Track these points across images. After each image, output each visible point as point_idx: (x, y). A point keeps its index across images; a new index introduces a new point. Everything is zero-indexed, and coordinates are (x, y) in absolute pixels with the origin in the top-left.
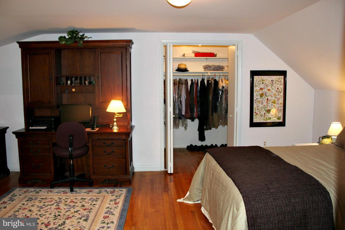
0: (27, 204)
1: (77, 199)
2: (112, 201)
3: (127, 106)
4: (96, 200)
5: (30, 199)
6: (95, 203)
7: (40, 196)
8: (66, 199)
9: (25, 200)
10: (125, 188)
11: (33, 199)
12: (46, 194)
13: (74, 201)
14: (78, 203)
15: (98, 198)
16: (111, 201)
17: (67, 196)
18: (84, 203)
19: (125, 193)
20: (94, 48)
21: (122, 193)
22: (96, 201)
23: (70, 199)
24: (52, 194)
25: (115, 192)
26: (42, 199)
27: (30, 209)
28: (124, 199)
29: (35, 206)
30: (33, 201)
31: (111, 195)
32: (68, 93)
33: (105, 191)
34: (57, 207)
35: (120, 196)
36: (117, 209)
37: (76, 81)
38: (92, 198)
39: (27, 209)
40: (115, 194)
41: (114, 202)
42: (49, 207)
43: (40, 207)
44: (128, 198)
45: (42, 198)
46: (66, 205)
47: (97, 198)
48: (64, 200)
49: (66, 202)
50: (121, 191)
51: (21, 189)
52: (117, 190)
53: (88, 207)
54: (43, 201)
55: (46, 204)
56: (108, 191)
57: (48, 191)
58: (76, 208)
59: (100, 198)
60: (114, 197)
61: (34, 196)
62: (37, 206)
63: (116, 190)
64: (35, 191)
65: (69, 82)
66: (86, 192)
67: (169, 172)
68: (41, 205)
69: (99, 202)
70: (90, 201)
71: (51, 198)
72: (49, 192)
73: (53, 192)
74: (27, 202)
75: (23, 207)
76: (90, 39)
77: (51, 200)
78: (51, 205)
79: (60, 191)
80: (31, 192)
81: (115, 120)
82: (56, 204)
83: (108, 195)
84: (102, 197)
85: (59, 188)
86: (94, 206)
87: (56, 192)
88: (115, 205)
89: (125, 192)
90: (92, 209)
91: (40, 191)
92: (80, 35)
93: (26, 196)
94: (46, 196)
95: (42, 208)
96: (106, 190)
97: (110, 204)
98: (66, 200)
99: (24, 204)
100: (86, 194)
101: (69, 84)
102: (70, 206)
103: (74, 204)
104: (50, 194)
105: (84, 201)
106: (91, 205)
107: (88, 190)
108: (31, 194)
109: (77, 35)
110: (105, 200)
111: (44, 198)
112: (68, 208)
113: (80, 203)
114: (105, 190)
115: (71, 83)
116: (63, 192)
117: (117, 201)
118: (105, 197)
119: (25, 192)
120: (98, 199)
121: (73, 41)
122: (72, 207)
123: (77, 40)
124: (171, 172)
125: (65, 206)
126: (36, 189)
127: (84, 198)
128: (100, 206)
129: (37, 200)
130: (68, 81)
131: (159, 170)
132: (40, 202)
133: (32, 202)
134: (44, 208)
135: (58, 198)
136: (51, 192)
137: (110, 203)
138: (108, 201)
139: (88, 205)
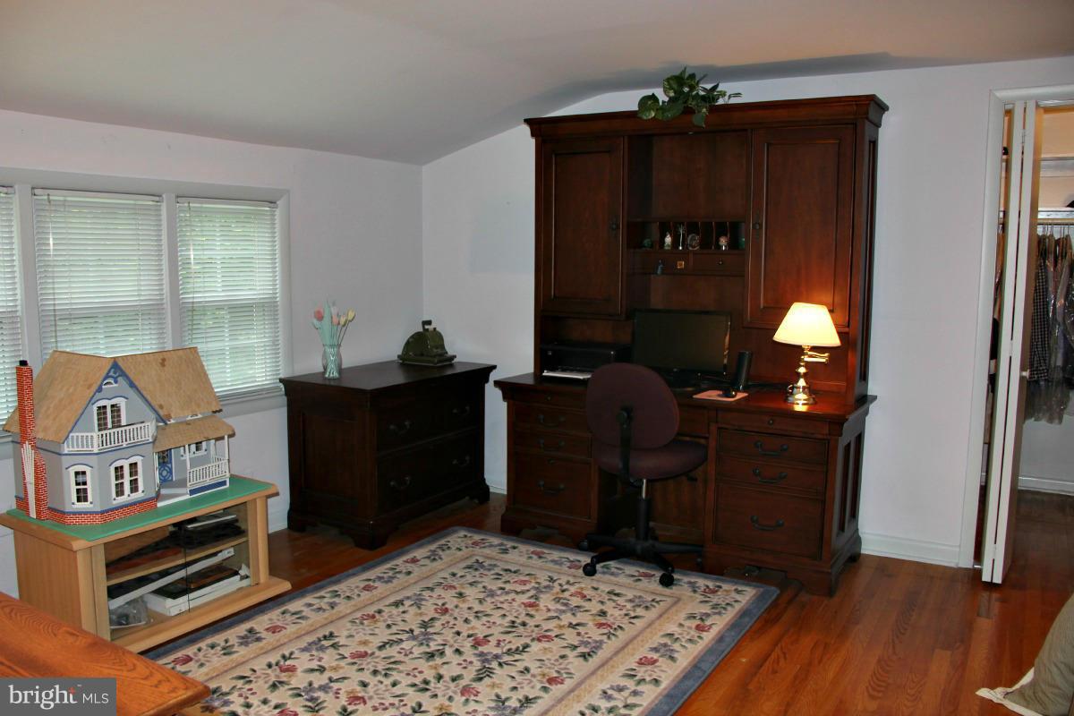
0: (461, 577)
1: (596, 589)
2: (694, 617)
3: (848, 326)
4: (648, 604)
5: (477, 566)
6: (641, 614)
7: (506, 562)
8: (568, 583)
9: (464, 565)
10: (755, 587)
11: (483, 567)
12: (523, 560)
13: (585, 592)
14: (594, 602)
15: (658, 599)
16: (692, 617)
17: (574, 576)
18: (608, 607)
19: (749, 600)
20: (746, 130)
21: (736, 601)
22: (647, 608)
23: (577, 585)
24: (539, 563)
25: (719, 593)
26: (506, 570)
27: (463, 591)
28: (733, 621)
29: (480, 586)
30: (482, 571)
31: (703, 598)
32: (663, 273)
33: (690, 583)
34: (532, 600)
35: (725, 609)
36: (694, 646)
37: (690, 236)
38: (640, 597)
39: (454, 588)
40: (715, 599)
41: (698, 622)
42: (513, 595)
43: (491, 591)
44: (747, 619)
45: (506, 567)
46: (557, 600)
47: (653, 600)
48: (560, 585)
49: (563, 591)
50: (738, 592)
51: (469, 535)
52: (727, 588)
53: (612, 620)
54: (506, 578)
55: (508, 587)
56: (699, 587)
57: (533, 553)
58: (579, 615)
59: (661, 603)
60: (706, 609)
61: (491, 558)
62: (484, 587)
63: (725, 586)
64: (502, 544)
65: (668, 240)
66: (633, 576)
67: (986, 578)
68: (494, 588)
69: (653, 613)
70: (629, 606)
71: (528, 575)
72: (533, 556)
73: (545, 558)
74: (468, 570)
75: (451, 581)
76: (734, 101)
77: (527, 578)
78: (517, 593)
79: (564, 560)
80: (491, 546)
81: (802, 370)
82: (533, 592)
83: (691, 597)
84: (669, 600)
85: (565, 551)
86: (632, 621)
87: (552, 561)
88: (694, 633)
89: (748, 598)
90: (620, 627)
91: (514, 548)
92: (705, 89)
93: (471, 556)
94: (522, 565)
95: (492, 594)
96: (695, 583)
97: (681, 625)
98: (565, 587)
99: (454, 575)
100: (630, 581)
101: (668, 245)
102: (566, 605)
103: (581, 602)
104: (535, 561)
105: (614, 601)
106: (626, 615)
107: (642, 570)
108: (487, 551)
109: (692, 88)
110: (674, 609)
111: (513, 570)
112: (557, 610)
113: (599, 604)
114: (692, 580)
115: (675, 243)
116: (568, 564)
117: (708, 623)
118: (680, 604)
119: (476, 544)
120: (657, 602)
121: (680, 107)
122: (572, 610)
123: (692, 103)
124: (996, 581)
125: (553, 602)
126: (505, 542)
127: (617, 592)
128: (650, 625)
129: (493, 572)
130: (665, 236)
131: (953, 565)
132: (498, 577)
133: (477, 573)
134: (497, 598)
135: (549, 577)
136: (540, 557)
137: (683, 622)
138: (683, 615)
139: (617, 613)
